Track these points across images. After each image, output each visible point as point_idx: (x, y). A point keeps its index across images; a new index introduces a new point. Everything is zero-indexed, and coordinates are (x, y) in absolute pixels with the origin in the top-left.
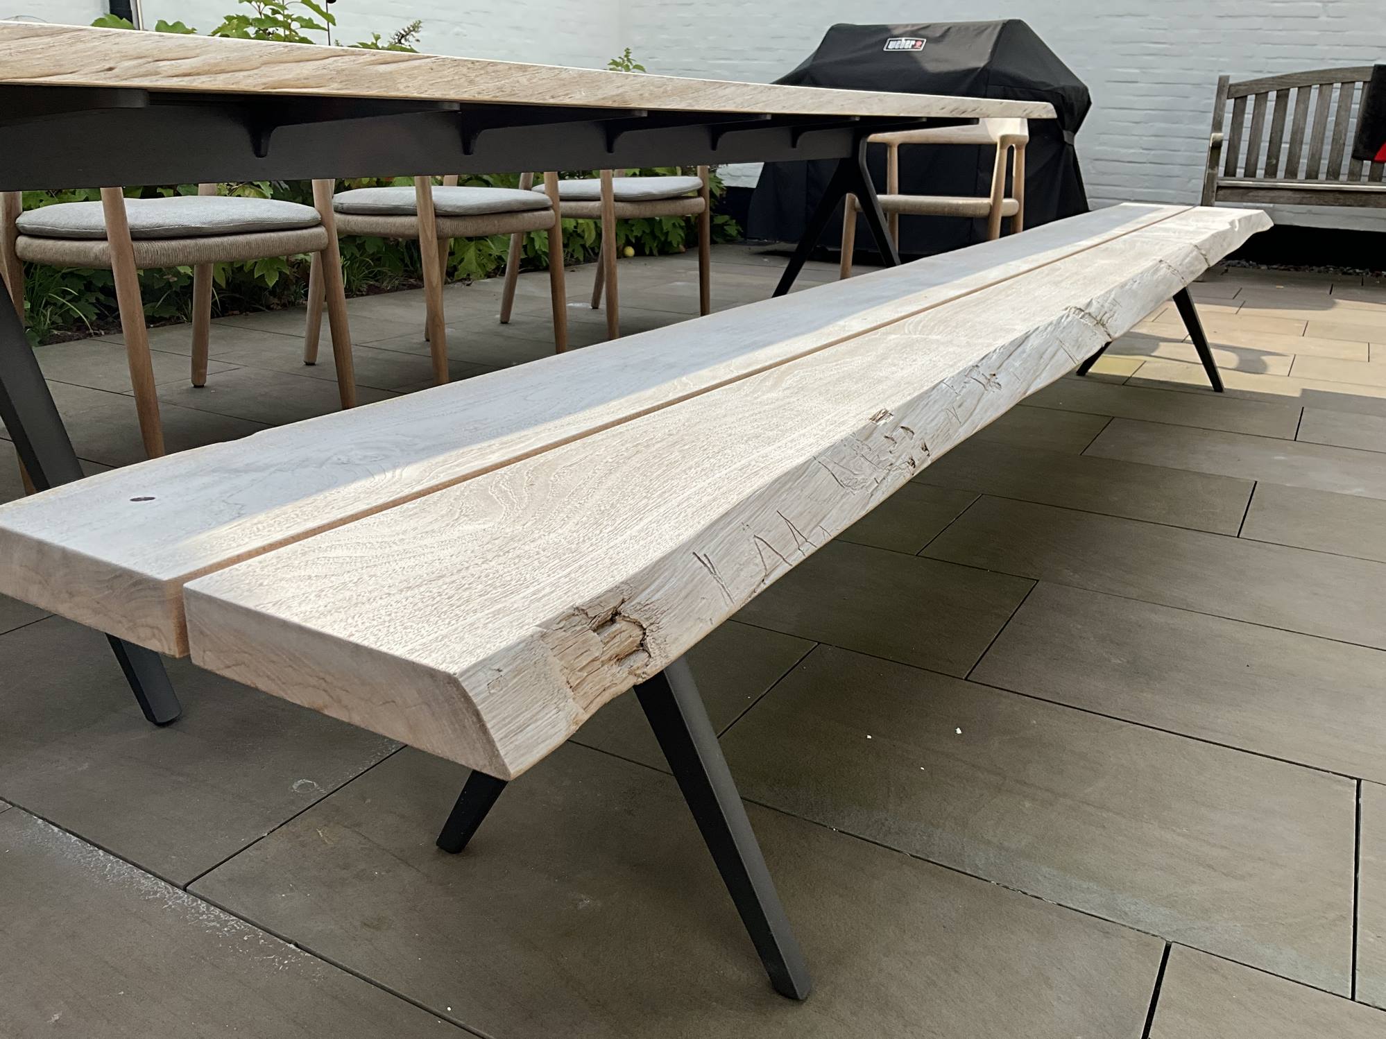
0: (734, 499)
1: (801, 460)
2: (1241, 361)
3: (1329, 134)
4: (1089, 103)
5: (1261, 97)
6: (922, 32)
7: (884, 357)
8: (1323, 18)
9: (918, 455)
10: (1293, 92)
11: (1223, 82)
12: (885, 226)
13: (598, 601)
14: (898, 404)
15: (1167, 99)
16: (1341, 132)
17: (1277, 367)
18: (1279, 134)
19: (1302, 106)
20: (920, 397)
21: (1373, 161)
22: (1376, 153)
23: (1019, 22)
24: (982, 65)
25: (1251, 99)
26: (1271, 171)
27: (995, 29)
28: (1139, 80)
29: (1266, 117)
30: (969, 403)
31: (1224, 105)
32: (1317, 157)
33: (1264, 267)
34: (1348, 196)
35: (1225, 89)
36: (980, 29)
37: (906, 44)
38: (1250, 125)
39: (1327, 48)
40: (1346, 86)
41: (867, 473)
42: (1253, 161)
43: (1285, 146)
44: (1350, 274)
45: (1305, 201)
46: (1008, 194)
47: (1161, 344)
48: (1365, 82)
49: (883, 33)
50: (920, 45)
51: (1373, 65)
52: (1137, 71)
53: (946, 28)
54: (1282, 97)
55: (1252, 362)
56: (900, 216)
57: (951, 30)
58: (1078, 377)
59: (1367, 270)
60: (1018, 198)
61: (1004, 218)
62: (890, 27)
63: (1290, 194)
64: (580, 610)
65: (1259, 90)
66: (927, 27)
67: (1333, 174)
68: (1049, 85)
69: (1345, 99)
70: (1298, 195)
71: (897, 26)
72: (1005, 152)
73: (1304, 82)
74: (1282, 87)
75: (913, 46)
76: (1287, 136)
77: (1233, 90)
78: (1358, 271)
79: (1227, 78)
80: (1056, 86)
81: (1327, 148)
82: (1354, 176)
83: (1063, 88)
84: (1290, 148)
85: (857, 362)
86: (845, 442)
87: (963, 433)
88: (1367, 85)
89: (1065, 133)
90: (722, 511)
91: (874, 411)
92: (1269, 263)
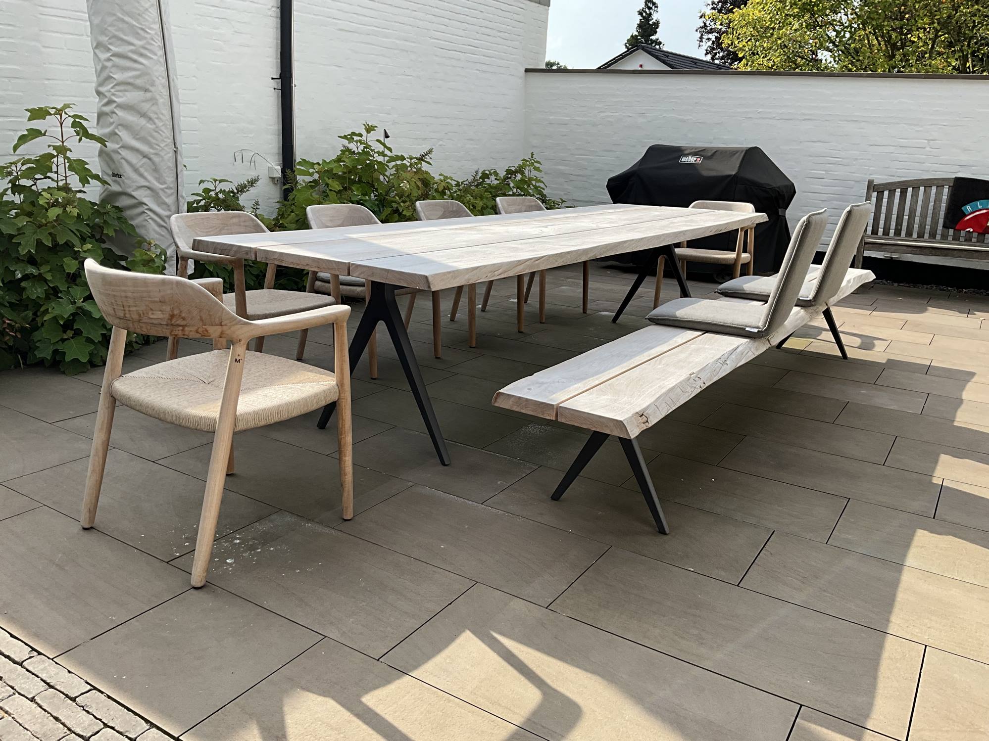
0: (660, 393)
1: (673, 385)
2: (862, 343)
3: (930, 211)
4: (795, 192)
5: (892, 193)
6: (701, 153)
7: (691, 354)
8: (928, 149)
9: (702, 385)
10: (910, 190)
11: (870, 183)
12: (679, 265)
13: (640, 411)
14: (696, 371)
15: (841, 188)
16: (936, 213)
17: (879, 346)
18: (902, 212)
19: (914, 197)
20: (702, 369)
21: (955, 230)
22: (956, 224)
23: (756, 148)
24: (734, 173)
25: (886, 193)
26: (898, 232)
27: (742, 152)
28: (825, 177)
29: (895, 201)
30: (718, 370)
31: (871, 196)
32: (923, 225)
33: (896, 285)
34: (937, 250)
35: (872, 187)
36: (732, 153)
37: (691, 159)
38: (886, 205)
39: (930, 165)
40: (939, 188)
41: (689, 389)
42: (887, 226)
43: (906, 217)
44: (945, 290)
45: (913, 252)
46: (745, 251)
47: (824, 332)
48: (949, 186)
49: (678, 151)
50: (699, 161)
51: (954, 177)
52: (824, 172)
53: (713, 151)
54: (904, 193)
55: (867, 343)
56: (687, 262)
57: (717, 153)
58: (777, 350)
59: (955, 288)
60: (750, 253)
61: (742, 265)
62: (683, 148)
63: (905, 248)
64: (637, 413)
65: (891, 187)
66: (704, 150)
67: (933, 235)
68: (771, 186)
69: (939, 194)
70: (910, 249)
71: (687, 148)
72: (743, 233)
73: (916, 185)
74: (904, 187)
75: (695, 161)
76: (907, 212)
77: (876, 187)
78: (949, 288)
79: (873, 181)
80: (775, 186)
81: (929, 220)
82: (944, 237)
83: (779, 187)
84: (909, 218)
85: (683, 356)
86: (683, 381)
87: (715, 379)
88: (951, 188)
89: (780, 210)
90: (658, 396)
91: (690, 372)
92: (899, 282)
